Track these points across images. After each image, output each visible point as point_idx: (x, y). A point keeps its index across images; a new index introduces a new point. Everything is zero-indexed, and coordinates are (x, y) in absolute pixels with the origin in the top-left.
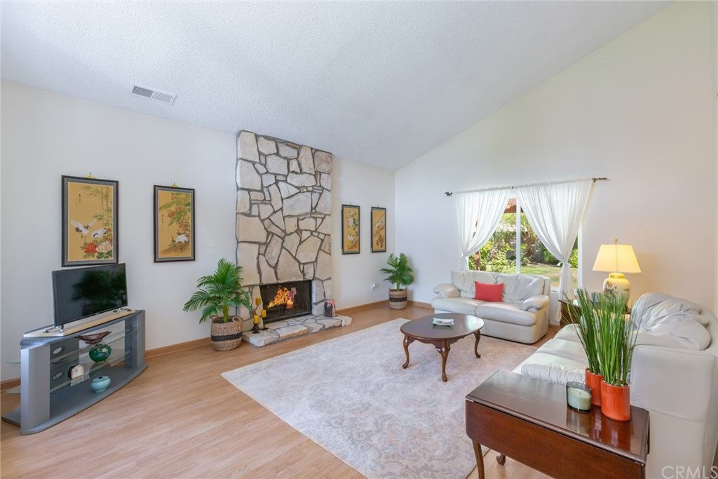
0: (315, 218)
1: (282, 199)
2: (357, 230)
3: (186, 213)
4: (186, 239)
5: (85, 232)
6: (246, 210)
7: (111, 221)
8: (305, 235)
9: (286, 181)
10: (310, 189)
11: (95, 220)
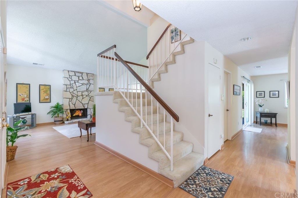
0: (88, 92)
1: (77, 87)
3: (48, 91)
4: (48, 97)
5: (22, 96)
6: (65, 90)
7: (28, 93)
8: (84, 96)
9: (78, 82)
10: (86, 84)
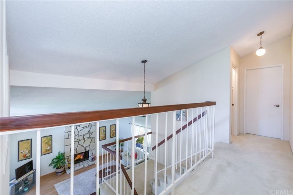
0: (89, 134)
1: (78, 132)
2: (105, 133)
3: (50, 142)
4: (50, 148)
5: (23, 152)
6: (67, 137)
7: (30, 148)
8: (86, 139)
9: (80, 127)
10: (88, 126)
11: (26, 149)
